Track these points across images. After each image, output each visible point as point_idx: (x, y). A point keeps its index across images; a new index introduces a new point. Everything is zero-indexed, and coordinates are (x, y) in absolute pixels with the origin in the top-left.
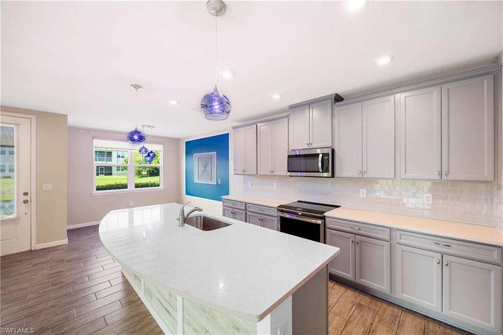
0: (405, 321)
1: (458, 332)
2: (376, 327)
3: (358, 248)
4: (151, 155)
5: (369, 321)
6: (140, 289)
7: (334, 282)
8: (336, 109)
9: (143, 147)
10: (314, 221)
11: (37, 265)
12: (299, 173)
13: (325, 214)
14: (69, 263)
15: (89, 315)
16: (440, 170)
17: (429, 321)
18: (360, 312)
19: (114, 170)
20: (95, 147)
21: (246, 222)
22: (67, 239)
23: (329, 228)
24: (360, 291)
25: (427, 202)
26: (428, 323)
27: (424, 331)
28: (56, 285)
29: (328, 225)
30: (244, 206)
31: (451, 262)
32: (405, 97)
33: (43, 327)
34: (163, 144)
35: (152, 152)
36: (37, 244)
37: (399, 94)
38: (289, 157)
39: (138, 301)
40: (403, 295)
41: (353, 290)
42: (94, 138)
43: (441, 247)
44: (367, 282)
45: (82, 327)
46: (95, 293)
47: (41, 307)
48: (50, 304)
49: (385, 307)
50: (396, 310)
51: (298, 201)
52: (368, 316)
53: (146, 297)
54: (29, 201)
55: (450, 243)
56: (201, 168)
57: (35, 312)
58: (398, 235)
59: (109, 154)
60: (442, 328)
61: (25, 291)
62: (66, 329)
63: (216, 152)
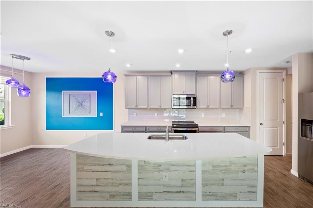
63: (97, 91)
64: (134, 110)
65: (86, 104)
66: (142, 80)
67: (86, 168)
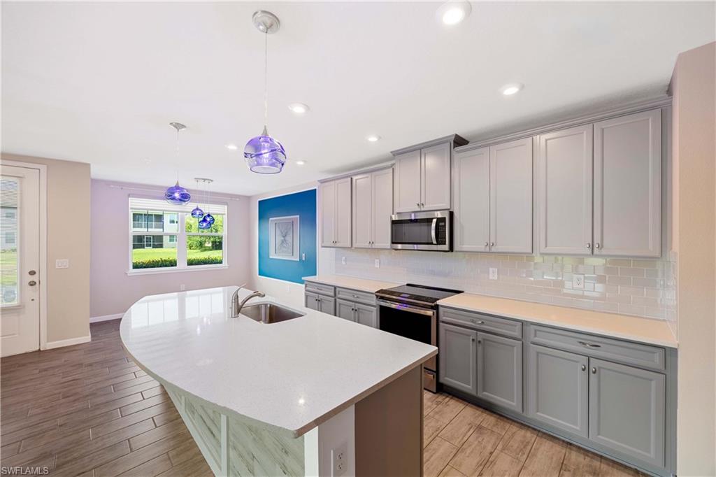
0: (538, 449)
1: (609, 465)
2: (497, 457)
3: (480, 348)
4: (208, 219)
5: (489, 448)
6: (181, 404)
7: (451, 396)
8: (456, 156)
9: (197, 209)
10: (422, 312)
11: (46, 370)
12: (415, 246)
13: (438, 302)
14: (90, 368)
15: (109, 437)
16: (591, 243)
17: (571, 449)
18: (477, 438)
19: (166, 240)
20: (131, 208)
21: (335, 315)
22: (90, 336)
23: (443, 322)
24: (484, 409)
25: (578, 286)
26: (570, 453)
27: (563, 463)
28: (68, 397)
29: (442, 318)
30: (333, 290)
31: (600, 368)
32: (546, 140)
33: (46, 453)
34: (227, 204)
35: (209, 215)
36: (48, 342)
37: (538, 136)
38: (394, 222)
39: (177, 419)
40: (538, 413)
41: (474, 407)
42: (129, 196)
43: (587, 348)
44: (493, 396)
45: (98, 453)
46: (120, 408)
47: (46, 426)
48: (59, 421)
49: (514, 430)
50: (529, 434)
51: (408, 285)
52: (488, 442)
53: (188, 414)
54: (38, 283)
55: (599, 342)
56: (280, 239)
57: (36, 433)
58: (533, 332)
59: (159, 218)
60: (588, 459)
61: (26, 405)
62: (75, 455)
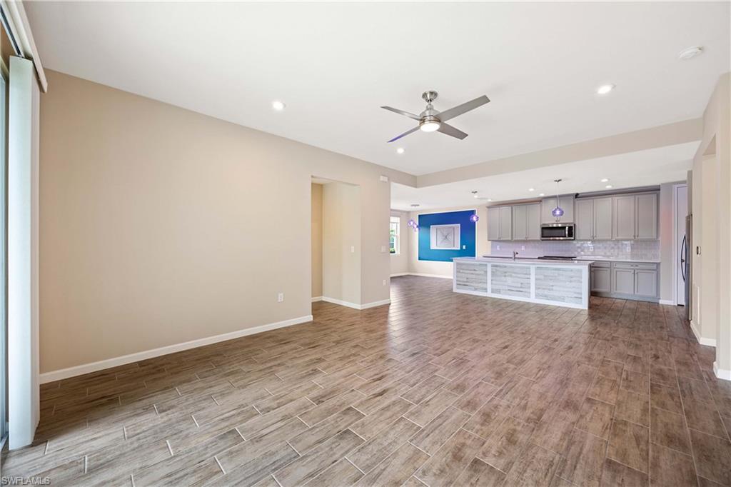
16: (634, 235)
31: (638, 272)
32: (618, 199)
34: (400, 217)
37: (614, 198)
38: (542, 228)
43: (634, 267)
56: (441, 237)
58: (614, 264)
63: (459, 225)
64: (497, 243)
65: (451, 238)
66: (506, 211)
67: (461, 271)
